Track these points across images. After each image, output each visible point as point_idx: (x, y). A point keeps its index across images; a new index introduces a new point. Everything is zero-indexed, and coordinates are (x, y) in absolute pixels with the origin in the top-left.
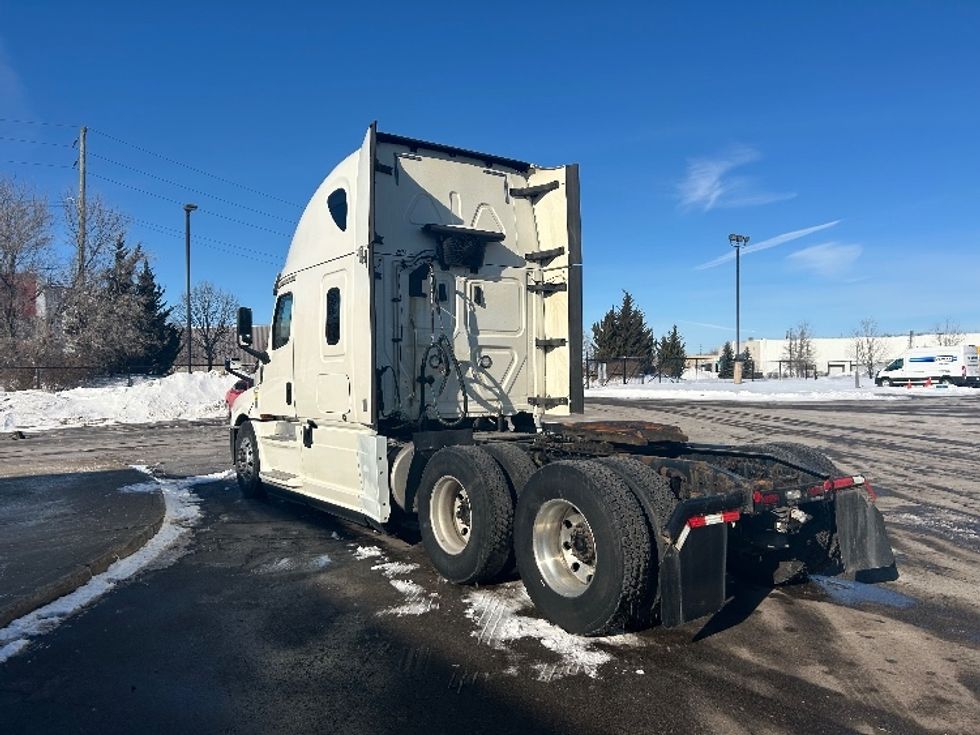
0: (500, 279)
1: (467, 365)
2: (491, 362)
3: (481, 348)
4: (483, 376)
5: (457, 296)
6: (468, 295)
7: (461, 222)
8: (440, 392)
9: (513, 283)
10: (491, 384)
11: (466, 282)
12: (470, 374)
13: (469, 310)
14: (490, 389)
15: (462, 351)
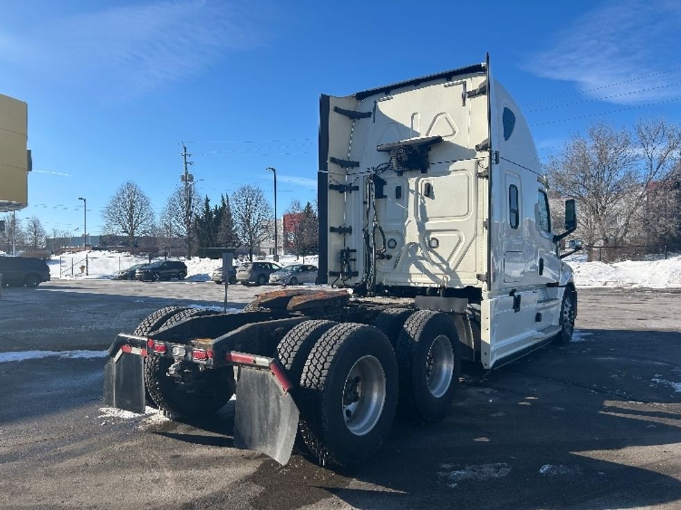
0: (449, 173)
1: (416, 246)
2: (438, 244)
3: (430, 232)
4: (432, 255)
5: (410, 193)
6: (420, 191)
7: (418, 135)
8: (395, 267)
9: (462, 174)
10: (438, 261)
11: (418, 181)
12: (419, 253)
13: (419, 204)
14: (438, 265)
15: (412, 235)
